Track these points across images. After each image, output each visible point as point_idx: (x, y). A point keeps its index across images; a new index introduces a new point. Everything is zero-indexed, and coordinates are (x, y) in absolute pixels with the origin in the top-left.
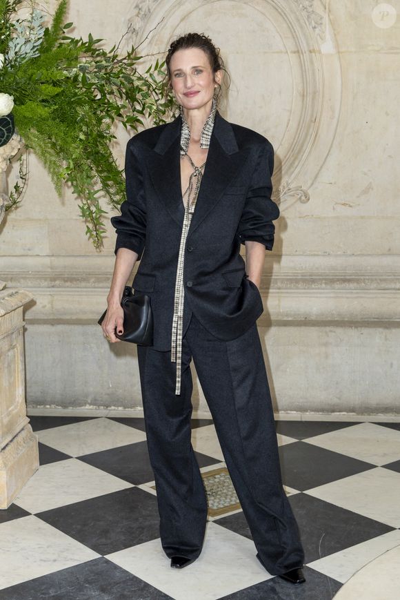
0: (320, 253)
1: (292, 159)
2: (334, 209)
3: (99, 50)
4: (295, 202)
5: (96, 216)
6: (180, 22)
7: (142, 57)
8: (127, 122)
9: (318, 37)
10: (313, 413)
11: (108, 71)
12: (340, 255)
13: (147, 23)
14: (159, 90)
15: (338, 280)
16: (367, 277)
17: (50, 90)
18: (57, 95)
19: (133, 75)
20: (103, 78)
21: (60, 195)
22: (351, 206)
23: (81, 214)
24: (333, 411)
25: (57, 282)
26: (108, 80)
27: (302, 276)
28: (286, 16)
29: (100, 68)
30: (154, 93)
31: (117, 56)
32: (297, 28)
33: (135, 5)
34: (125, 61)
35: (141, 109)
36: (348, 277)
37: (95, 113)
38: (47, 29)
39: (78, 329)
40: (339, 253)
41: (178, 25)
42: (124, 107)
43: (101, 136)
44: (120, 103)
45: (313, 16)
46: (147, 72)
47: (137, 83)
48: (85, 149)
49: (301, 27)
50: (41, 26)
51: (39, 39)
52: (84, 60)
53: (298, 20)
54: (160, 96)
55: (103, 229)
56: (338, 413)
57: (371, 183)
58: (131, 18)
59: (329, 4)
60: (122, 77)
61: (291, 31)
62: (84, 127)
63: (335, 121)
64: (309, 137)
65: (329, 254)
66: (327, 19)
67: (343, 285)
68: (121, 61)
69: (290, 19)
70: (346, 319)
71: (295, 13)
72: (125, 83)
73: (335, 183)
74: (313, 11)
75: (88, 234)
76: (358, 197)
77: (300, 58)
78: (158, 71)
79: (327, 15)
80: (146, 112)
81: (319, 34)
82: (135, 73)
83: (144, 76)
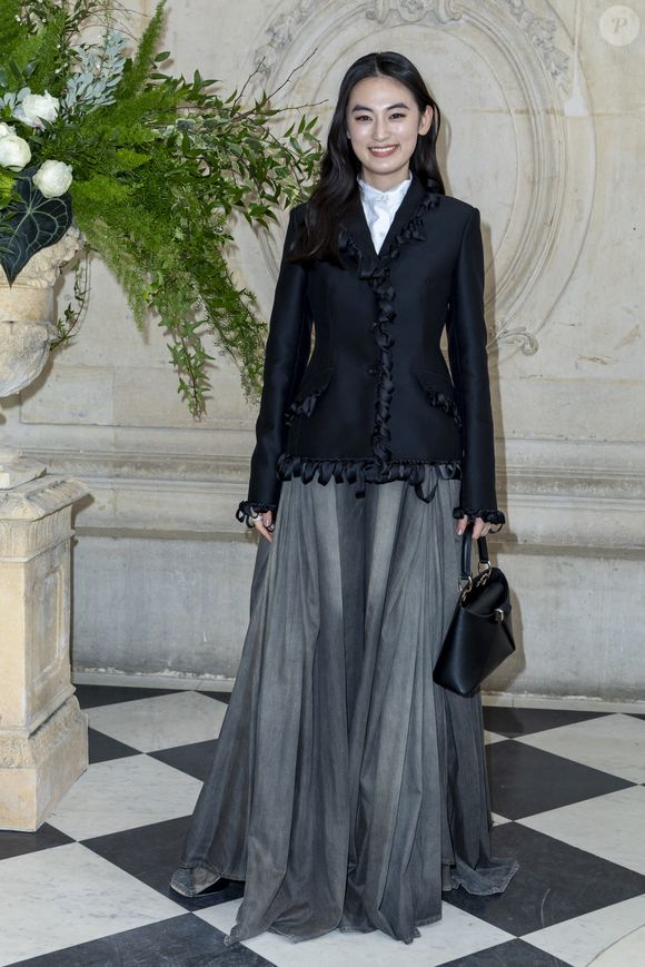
0: (551, 436)
1: (512, 283)
2: (577, 367)
3: (210, 97)
4: (515, 353)
5: (196, 363)
6: (340, 56)
7: (278, 111)
8: (251, 214)
9: (561, 88)
10: (531, 695)
11: (224, 131)
12: (583, 442)
13: (286, 56)
14: (304, 164)
15: (580, 481)
16: (627, 479)
17: (130, 158)
18: (142, 166)
19: (264, 140)
20: (215, 143)
21: (142, 326)
22: (603, 363)
23: (172, 360)
24: (566, 694)
25: (125, 469)
26: (223, 146)
27: (522, 472)
28: (511, 54)
29: (210, 126)
30: (296, 169)
31: (239, 107)
32: (526, 72)
33: (267, 28)
34: (252, 116)
35: (273, 194)
36: (595, 478)
37: (201, 199)
38: (129, 61)
39: (155, 546)
40: (582, 438)
41: (335, 62)
42: (246, 189)
43: (209, 234)
44: (240, 184)
45: (553, 55)
46: (286, 136)
47: (269, 152)
48: (183, 255)
49: (533, 71)
50: (119, 56)
51: (115, 76)
52: (186, 112)
53: (529, 61)
54: (306, 174)
55: (206, 384)
56: (573, 697)
57: (637, 327)
58: (259, 48)
59: (580, 37)
60: (246, 142)
61: (518, 80)
62: (182, 220)
63: (583, 226)
64: (540, 249)
66: (576, 60)
67: (588, 490)
68: (244, 116)
69: (516, 58)
70: (591, 545)
71: (524, 49)
72: (252, 151)
73: (580, 324)
74: (553, 47)
75: (182, 392)
76: (617, 348)
77: (530, 119)
78: (305, 135)
79: (576, 54)
80: (282, 200)
81: (561, 85)
82: (267, 136)
83: (281, 141)
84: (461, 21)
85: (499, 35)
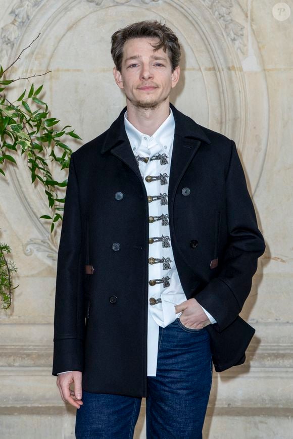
2: (262, 264)
7: (13, 81)
9: (239, 50)
12: (270, 324)
13: (25, 32)
15: (269, 355)
22: (283, 261)
28: (199, 25)
30: (27, 126)
32: (212, 39)
33: (10, 10)
35: (12, 144)
36: (281, 352)
40: (270, 320)
41: (64, 35)
45: (231, 26)
47: (10, 113)
49: (217, 39)
53: (213, 31)
54: (35, 129)
58: (5, 27)
59: (252, 12)
61: (205, 44)
63: (261, 154)
65: (257, 322)
66: (249, 29)
67: (276, 362)
69: (203, 28)
70: (281, 406)
71: (209, 22)
74: (232, 20)
77: (216, 73)
78: (33, 99)
79: (249, 24)
80: (19, 148)
81: (239, 48)
82: (3, 101)
83: (15, 104)
84: (160, 2)
85: (190, 11)
